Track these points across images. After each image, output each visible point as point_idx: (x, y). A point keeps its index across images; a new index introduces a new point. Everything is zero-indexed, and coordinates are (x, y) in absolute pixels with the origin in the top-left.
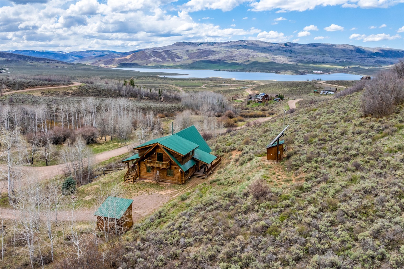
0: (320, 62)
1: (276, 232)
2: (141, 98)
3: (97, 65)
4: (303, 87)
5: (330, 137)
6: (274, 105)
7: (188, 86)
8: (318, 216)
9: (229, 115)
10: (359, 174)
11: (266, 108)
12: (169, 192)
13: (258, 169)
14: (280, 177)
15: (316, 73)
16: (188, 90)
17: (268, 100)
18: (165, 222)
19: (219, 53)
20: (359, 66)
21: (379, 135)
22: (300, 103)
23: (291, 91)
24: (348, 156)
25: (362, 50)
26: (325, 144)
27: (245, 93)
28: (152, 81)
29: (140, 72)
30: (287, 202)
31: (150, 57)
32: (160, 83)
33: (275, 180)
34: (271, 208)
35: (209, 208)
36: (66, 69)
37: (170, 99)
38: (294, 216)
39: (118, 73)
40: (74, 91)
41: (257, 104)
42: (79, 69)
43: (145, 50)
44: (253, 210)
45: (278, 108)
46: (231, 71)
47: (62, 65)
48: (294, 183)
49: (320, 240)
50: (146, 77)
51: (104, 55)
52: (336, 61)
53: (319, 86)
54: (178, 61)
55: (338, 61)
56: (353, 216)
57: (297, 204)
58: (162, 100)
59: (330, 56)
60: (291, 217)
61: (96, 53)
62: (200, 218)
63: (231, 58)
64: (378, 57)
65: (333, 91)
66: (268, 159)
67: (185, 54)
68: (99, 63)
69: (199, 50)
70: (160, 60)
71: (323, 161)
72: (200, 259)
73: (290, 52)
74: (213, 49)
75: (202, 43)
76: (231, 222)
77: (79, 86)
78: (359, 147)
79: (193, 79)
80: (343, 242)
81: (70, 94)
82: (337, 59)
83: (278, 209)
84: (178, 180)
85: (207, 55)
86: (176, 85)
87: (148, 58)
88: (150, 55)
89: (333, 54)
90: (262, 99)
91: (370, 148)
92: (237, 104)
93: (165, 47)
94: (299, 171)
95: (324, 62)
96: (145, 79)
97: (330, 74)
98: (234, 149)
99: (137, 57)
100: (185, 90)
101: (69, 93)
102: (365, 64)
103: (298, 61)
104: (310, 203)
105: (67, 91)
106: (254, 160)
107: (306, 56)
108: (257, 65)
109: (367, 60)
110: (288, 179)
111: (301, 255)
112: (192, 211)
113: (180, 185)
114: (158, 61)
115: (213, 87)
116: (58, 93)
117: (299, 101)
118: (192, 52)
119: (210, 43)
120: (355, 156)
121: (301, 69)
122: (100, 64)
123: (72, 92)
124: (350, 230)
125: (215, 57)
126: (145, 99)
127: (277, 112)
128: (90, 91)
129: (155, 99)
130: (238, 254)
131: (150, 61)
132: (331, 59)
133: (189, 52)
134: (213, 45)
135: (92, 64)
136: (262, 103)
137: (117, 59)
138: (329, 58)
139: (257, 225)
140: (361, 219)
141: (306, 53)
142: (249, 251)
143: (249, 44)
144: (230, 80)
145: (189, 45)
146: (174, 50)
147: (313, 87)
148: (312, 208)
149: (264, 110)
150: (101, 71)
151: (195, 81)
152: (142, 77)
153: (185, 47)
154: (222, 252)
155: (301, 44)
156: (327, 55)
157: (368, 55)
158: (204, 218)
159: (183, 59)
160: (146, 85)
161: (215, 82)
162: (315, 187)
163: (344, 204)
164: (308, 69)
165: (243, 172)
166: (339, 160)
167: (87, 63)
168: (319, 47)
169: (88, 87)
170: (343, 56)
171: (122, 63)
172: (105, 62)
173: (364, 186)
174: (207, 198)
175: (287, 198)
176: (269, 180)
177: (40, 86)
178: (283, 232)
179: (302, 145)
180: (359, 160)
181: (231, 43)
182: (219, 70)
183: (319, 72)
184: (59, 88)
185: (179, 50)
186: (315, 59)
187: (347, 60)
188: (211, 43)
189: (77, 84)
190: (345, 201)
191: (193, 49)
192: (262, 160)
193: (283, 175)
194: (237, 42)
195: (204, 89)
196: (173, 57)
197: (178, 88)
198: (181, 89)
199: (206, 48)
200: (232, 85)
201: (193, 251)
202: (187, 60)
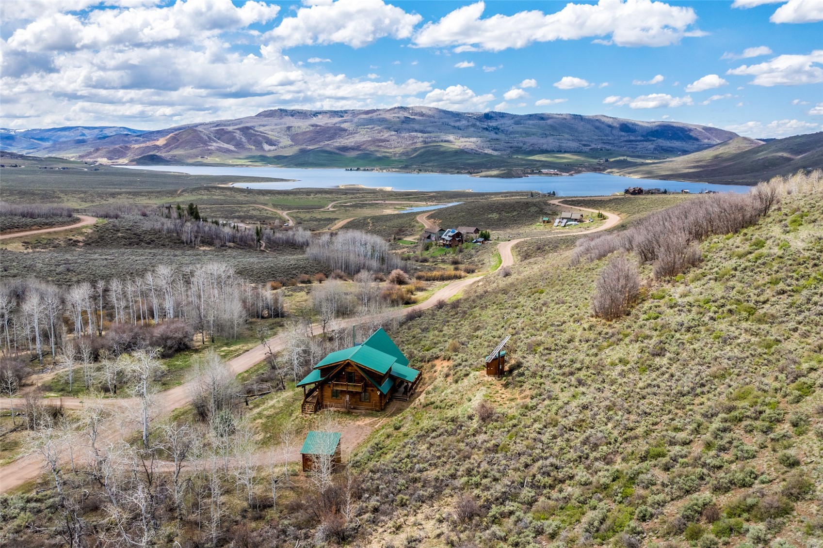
0: (553, 151)
1: (505, 449)
2: (222, 246)
3: (92, 160)
4: (523, 212)
5: (556, 345)
6: (473, 252)
7: (298, 208)
8: (543, 432)
9: (398, 278)
10: (582, 389)
11: (459, 257)
12: (368, 420)
13: (478, 386)
14: (503, 396)
15: (547, 174)
16: (299, 215)
17: (462, 243)
18: (386, 454)
19: (355, 133)
20: (625, 158)
21: (605, 344)
22: (519, 249)
23: (501, 220)
24: (573, 370)
25: (630, 126)
26: (550, 354)
27: (417, 225)
28: (223, 198)
29: (190, 176)
30: (515, 422)
31: (210, 142)
32: (239, 203)
33: (499, 399)
34: (499, 429)
35: (434, 434)
36: (23, 172)
37: (278, 245)
38: (521, 434)
39: (143, 179)
40: (86, 237)
41: (442, 250)
42: (52, 171)
43: (197, 126)
44: (481, 433)
45: (481, 258)
47: (14, 161)
48: (519, 401)
49: (543, 451)
50: (208, 190)
51: (105, 137)
52: (583, 148)
53: (551, 210)
54: (270, 151)
55: (587, 149)
56: (571, 430)
57: (523, 423)
58: (262, 248)
59: (571, 137)
60: (519, 435)
61: (86, 132)
62: (427, 445)
63: (380, 144)
64: (660, 140)
65: (576, 220)
66: (489, 373)
67: (284, 135)
68: (96, 155)
69: (313, 126)
70: (232, 148)
71: (548, 376)
72: (441, 478)
73: (497, 131)
74: (342, 125)
75: (320, 113)
76: (462, 445)
77: (96, 226)
78: (583, 360)
79: (308, 192)
80: (562, 449)
81: (81, 244)
82: (585, 145)
83: (506, 429)
84: (376, 406)
85: (331, 138)
86: (275, 206)
87: (205, 143)
88: (209, 138)
89: (576, 134)
90: (450, 241)
91: (595, 360)
92: (405, 250)
93: (240, 121)
94: (523, 388)
95: (561, 151)
96: (207, 194)
97: (571, 175)
98: (437, 358)
99: (182, 142)
100: (294, 215)
101: (79, 242)
102: (637, 154)
103: (512, 150)
104: (535, 421)
105: (74, 238)
106: (471, 375)
107: (527, 139)
108: (433, 158)
109: (640, 145)
110: (513, 397)
111: (529, 462)
112: (414, 439)
113: (378, 411)
114: (228, 151)
115: (351, 209)
116: (57, 242)
117: (517, 244)
118: (300, 131)
119: (335, 112)
120: (580, 369)
121: (518, 165)
122: (97, 157)
123: (84, 238)
124: (568, 440)
125: (346, 141)
126: (230, 247)
127: (480, 266)
128: (120, 234)
129: (250, 247)
130: (476, 469)
131: (209, 150)
132: (574, 145)
133: (293, 131)
134: (342, 117)
135: (80, 157)
136: (450, 249)
137: (137, 146)
138: (570, 142)
139: (488, 445)
140: (577, 431)
141: (525, 133)
142: (484, 466)
143: (416, 114)
144: (381, 191)
145: (292, 116)
146: (260, 125)
147: (541, 211)
148: (537, 426)
149: (455, 263)
150: (105, 174)
151: (312, 196)
152: (199, 189)
153: (283, 120)
154: (461, 470)
155: (515, 115)
156: (566, 136)
157: (642, 136)
158: (431, 445)
159: (281, 145)
160: (210, 208)
161: (352, 198)
162: (540, 405)
163: (564, 419)
164: (530, 165)
165: (460, 392)
166: (564, 374)
167: (68, 155)
168: (549, 122)
169: (114, 226)
170: (596, 137)
171: (148, 156)
172: (109, 152)
173: (581, 402)
174: (426, 423)
175: (514, 417)
176: (493, 400)
177: (16, 230)
178: (512, 448)
179: (525, 355)
180: (581, 375)
181: (378, 113)
182: (358, 169)
183: (552, 171)
184: (55, 232)
185: (272, 128)
186: (543, 144)
187: (604, 146)
188: (338, 112)
189: (88, 221)
190: (566, 417)
191: (302, 125)
192: (481, 376)
193: (507, 394)
194: (392, 112)
195: (333, 212)
196: (259, 141)
197: (279, 212)
198: (284, 214)
199: (327, 123)
200: (387, 202)
201: (432, 474)
202: (289, 148)
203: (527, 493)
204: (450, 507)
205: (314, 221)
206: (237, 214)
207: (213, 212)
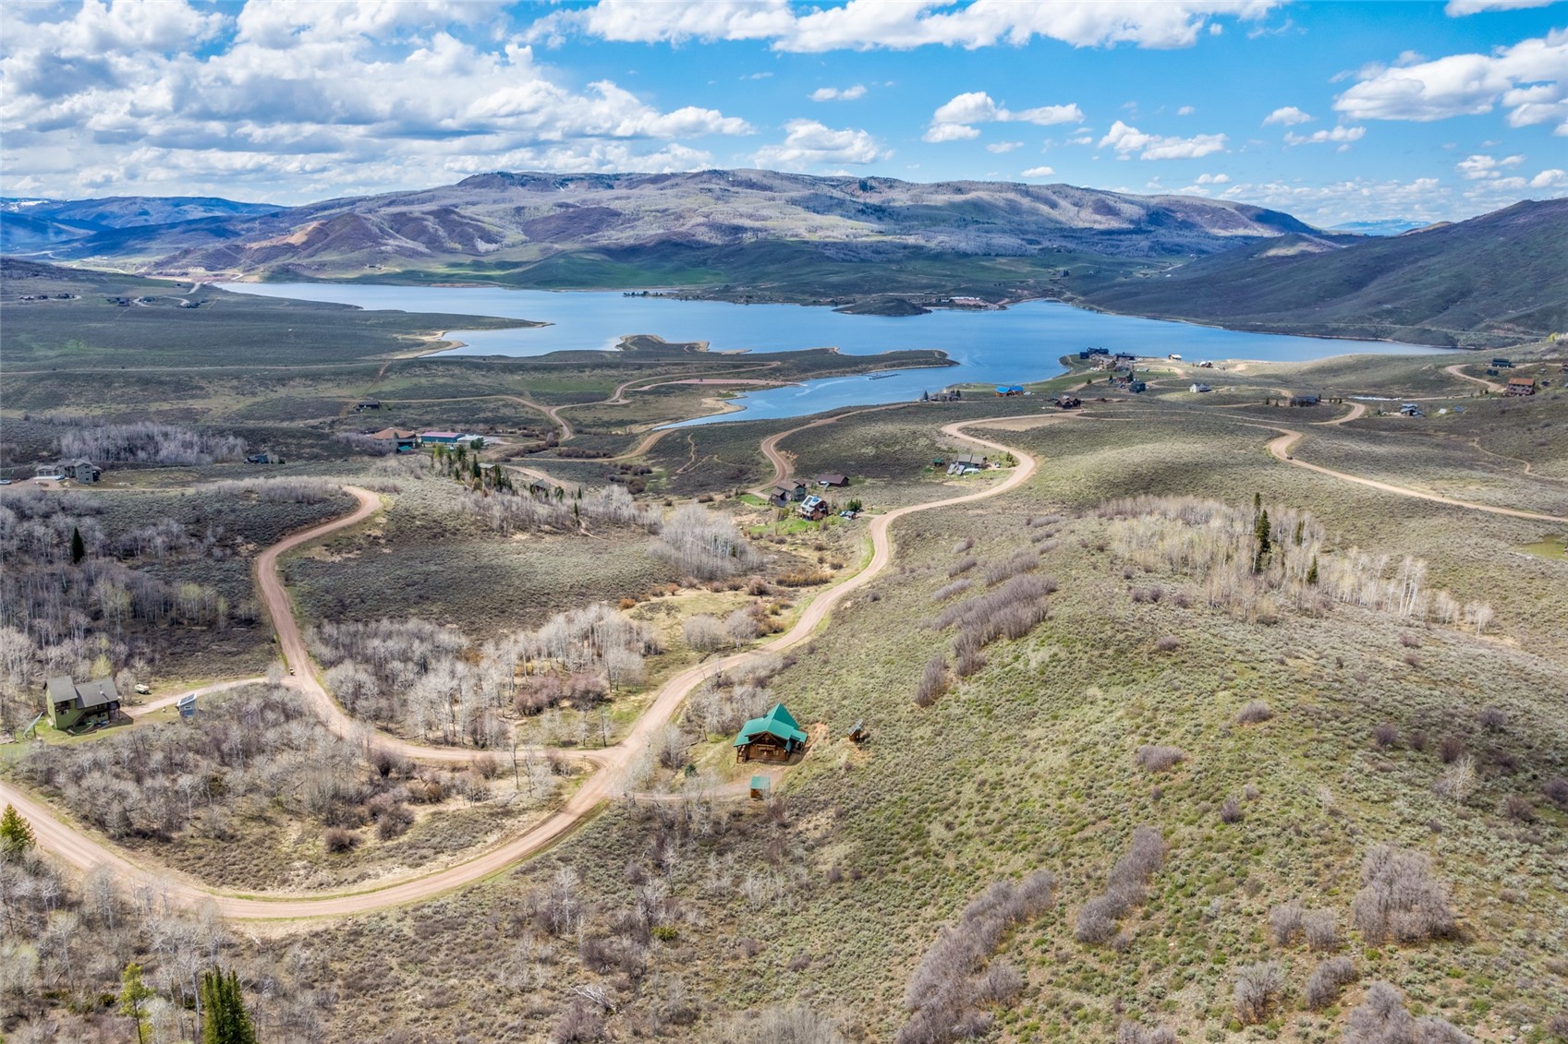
0: (976, 256)
6: (841, 531)
7: (571, 400)
9: (758, 588)
11: (824, 538)
13: (845, 748)
14: (858, 755)
15: (963, 306)
16: (575, 414)
17: (828, 517)
18: (796, 787)
19: (635, 220)
21: (916, 724)
22: (895, 532)
25: (1111, 204)
27: (762, 461)
28: (450, 381)
31: (383, 238)
32: (479, 392)
33: (856, 757)
34: (855, 774)
35: (821, 776)
41: (802, 523)
44: (845, 776)
45: (850, 543)
46: (687, 299)
48: (866, 758)
49: (874, 786)
50: (425, 367)
52: (1028, 247)
54: (487, 253)
55: (1034, 249)
56: (889, 775)
57: (866, 771)
58: (583, 531)
59: (1008, 227)
60: (864, 778)
63: (680, 241)
64: (1161, 231)
65: (976, 466)
66: (851, 740)
67: (511, 222)
68: (184, 262)
69: (560, 206)
70: (422, 248)
73: (880, 214)
74: (615, 205)
75: (571, 179)
79: (581, 366)
82: (1031, 242)
84: (784, 758)
85: (593, 229)
86: (534, 396)
87: (375, 240)
88: (381, 230)
89: (1017, 221)
90: (812, 512)
92: (753, 516)
93: (431, 194)
94: (869, 750)
95: (989, 257)
97: (1003, 307)
98: (817, 722)
99: (334, 239)
100: (568, 415)
101: (379, 538)
102: (1119, 258)
103: (906, 252)
104: (873, 770)
106: (841, 740)
110: (863, 756)
111: (867, 791)
112: (810, 779)
113: (785, 761)
114: (414, 254)
115: (653, 401)
116: (357, 541)
117: (895, 521)
118: (538, 215)
119: (598, 177)
120: (899, 741)
122: (187, 266)
125: (620, 235)
127: (849, 555)
131: (382, 252)
132: (1013, 242)
133: (527, 216)
134: (611, 187)
137: (255, 246)
141: (930, 218)
143: (739, 184)
145: (523, 185)
146: (467, 203)
147: (933, 445)
149: (819, 548)
151: (586, 370)
153: (507, 194)
156: (1000, 223)
157: (1131, 222)
159: (506, 241)
160: (439, 404)
162: (876, 762)
164: (936, 287)
165: (834, 751)
166: (891, 743)
168: (971, 197)
170: (1052, 226)
172: (208, 256)
175: (862, 768)
176: (853, 757)
178: (860, 784)
179: (872, 729)
181: (673, 181)
182: (645, 294)
183: (972, 300)
184: (349, 527)
185: (489, 208)
186: (960, 241)
187: (1064, 244)
188: (602, 177)
190: (888, 768)
191: (542, 203)
192: (846, 741)
193: (860, 754)
194: (698, 179)
195: (625, 406)
196: (469, 234)
197: (544, 409)
198: (552, 412)
199: (584, 201)
200: (706, 381)
201: (822, 798)
202: (521, 248)
203: (865, 805)
204: (831, 812)
205: (600, 426)
206: (482, 415)
207: (445, 411)
